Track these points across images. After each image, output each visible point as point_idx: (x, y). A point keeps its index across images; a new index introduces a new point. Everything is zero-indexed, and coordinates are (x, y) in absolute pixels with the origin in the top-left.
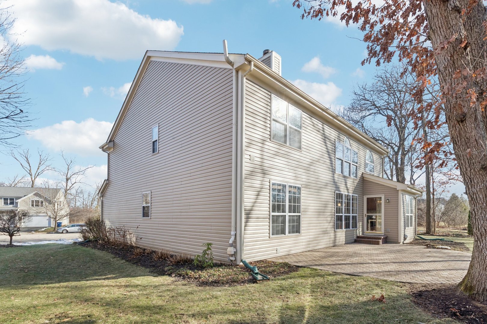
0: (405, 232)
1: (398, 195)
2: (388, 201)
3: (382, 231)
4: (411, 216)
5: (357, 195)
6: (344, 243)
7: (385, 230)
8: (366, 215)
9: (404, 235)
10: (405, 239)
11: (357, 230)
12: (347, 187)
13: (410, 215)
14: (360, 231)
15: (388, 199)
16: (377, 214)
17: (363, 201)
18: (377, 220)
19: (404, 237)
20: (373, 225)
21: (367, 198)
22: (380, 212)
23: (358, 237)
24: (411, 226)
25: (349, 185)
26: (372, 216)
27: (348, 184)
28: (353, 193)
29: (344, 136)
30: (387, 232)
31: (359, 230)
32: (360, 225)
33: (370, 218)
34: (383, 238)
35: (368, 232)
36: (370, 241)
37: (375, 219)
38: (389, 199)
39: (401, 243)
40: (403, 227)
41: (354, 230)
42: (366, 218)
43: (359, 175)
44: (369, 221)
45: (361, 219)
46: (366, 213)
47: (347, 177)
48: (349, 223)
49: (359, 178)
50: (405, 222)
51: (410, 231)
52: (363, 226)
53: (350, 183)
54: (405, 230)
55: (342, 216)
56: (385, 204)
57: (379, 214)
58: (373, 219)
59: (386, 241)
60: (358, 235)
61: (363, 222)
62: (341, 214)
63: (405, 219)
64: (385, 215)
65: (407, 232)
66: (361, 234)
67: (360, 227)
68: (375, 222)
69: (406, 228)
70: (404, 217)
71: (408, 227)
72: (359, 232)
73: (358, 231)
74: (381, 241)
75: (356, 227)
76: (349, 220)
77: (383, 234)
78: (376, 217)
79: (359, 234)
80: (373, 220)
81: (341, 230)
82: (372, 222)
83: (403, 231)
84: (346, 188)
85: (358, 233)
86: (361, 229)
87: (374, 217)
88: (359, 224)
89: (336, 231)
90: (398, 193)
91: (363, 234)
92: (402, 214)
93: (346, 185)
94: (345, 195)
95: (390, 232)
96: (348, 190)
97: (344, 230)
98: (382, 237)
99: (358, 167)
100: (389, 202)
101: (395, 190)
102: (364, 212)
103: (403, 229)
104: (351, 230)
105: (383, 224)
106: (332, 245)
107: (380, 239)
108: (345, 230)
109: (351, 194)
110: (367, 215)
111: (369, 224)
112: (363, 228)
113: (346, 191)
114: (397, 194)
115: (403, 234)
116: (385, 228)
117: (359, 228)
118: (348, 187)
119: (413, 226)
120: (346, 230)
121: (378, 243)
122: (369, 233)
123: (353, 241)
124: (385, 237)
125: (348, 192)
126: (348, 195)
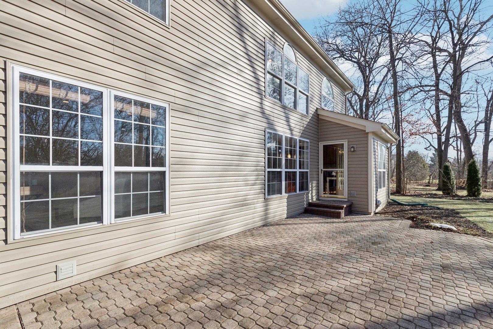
0: (376, 196)
1: (367, 140)
2: (352, 150)
3: (344, 194)
4: (384, 172)
5: (308, 141)
6: (285, 216)
7: (348, 194)
8: (322, 170)
9: (376, 201)
10: (377, 206)
11: (309, 193)
12: (289, 126)
13: (382, 170)
14: (314, 194)
15: (353, 147)
16: (338, 170)
17: (318, 150)
18: (337, 178)
19: (376, 204)
20: (332, 186)
21: (324, 146)
22: (342, 167)
23: (310, 204)
24: (384, 186)
25: (293, 123)
26: (332, 172)
27: (291, 121)
28: (301, 137)
29: (285, 41)
30: (351, 197)
31: (312, 193)
32: (314, 185)
33: (327, 175)
34: (347, 207)
35: (326, 195)
36: (327, 212)
37: (336, 177)
38: (355, 146)
39: (372, 214)
40: (374, 189)
41: (305, 193)
42: (322, 174)
43: (312, 110)
44: (328, 179)
45: (315, 176)
46: (322, 168)
47: (290, 110)
48: (295, 184)
49: (311, 115)
50: (376, 181)
51: (383, 193)
52: (318, 186)
53: (294, 119)
54: (376, 193)
55: (280, 172)
56: (348, 155)
57: (341, 169)
58: (333, 176)
59: (351, 211)
60: (310, 201)
61: (318, 181)
62: (278, 170)
63: (376, 177)
64: (348, 171)
65: (379, 195)
66: (314, 200)
67: (314, 188)
68: (336, 180)
69: (378, 190)
70: (376, 174)
71: (381, 188)
72: (312, 196)
73: (310, 195)
74: (343, 212)
75: (307, 189)
76: (295, 179)
77: (346, 200)
78: (337, 173)
79: (312, 199)
80: (333, 178)
81: (279, 195)
82: (331, 182)
83: (375, 195)
84: (287, 127)
85: (310, 198)
86: (314, 191)
87: (334, 174)
88: (312, 185)
89: (268, 199)
90: (367, 137)
91: (318, 199)
92: (373, 170)
93: (288, 121)
94: (286, 138)
95: (355, 197)
96: (291, 130)
97: (285, 195)
98: (345, 206)
99: (309, 99)
100: (354, 151)
101: (364, 132)
102: (320, 166)
103: (375, 192)
104: (299, 194)
105: (347, 184)
106: (260, 223)
107: (341, 208)
108: (287, 195)
109: (298, 138)
110: (324, 172)
111: (328, 184)
112: (318, 190)
113: (289, 131)
114: (365, 139)
115: (375, 199)
116: (348, 191)
117: (312, 190)
118: (292, 125)
119: (386, 185)
120: (289, 196)
121: (338, 216)
122: (327, 197)
123: (303, 210)
124: (349, 204)
125: (292, 134)
126: (291, 139)
